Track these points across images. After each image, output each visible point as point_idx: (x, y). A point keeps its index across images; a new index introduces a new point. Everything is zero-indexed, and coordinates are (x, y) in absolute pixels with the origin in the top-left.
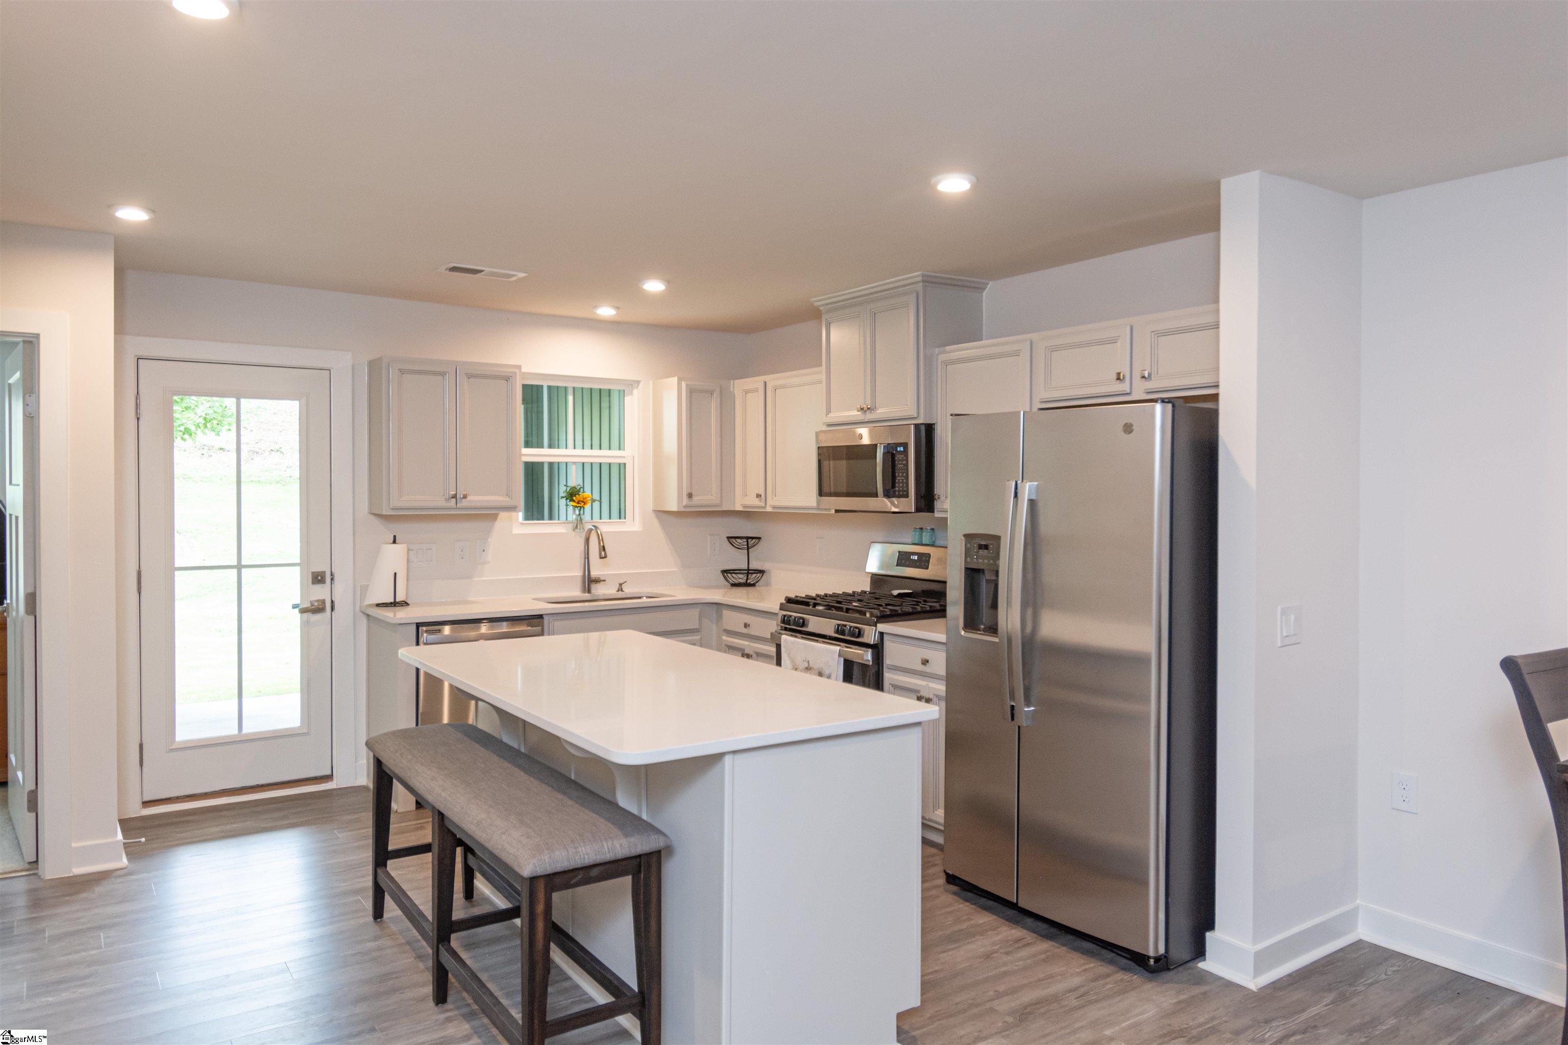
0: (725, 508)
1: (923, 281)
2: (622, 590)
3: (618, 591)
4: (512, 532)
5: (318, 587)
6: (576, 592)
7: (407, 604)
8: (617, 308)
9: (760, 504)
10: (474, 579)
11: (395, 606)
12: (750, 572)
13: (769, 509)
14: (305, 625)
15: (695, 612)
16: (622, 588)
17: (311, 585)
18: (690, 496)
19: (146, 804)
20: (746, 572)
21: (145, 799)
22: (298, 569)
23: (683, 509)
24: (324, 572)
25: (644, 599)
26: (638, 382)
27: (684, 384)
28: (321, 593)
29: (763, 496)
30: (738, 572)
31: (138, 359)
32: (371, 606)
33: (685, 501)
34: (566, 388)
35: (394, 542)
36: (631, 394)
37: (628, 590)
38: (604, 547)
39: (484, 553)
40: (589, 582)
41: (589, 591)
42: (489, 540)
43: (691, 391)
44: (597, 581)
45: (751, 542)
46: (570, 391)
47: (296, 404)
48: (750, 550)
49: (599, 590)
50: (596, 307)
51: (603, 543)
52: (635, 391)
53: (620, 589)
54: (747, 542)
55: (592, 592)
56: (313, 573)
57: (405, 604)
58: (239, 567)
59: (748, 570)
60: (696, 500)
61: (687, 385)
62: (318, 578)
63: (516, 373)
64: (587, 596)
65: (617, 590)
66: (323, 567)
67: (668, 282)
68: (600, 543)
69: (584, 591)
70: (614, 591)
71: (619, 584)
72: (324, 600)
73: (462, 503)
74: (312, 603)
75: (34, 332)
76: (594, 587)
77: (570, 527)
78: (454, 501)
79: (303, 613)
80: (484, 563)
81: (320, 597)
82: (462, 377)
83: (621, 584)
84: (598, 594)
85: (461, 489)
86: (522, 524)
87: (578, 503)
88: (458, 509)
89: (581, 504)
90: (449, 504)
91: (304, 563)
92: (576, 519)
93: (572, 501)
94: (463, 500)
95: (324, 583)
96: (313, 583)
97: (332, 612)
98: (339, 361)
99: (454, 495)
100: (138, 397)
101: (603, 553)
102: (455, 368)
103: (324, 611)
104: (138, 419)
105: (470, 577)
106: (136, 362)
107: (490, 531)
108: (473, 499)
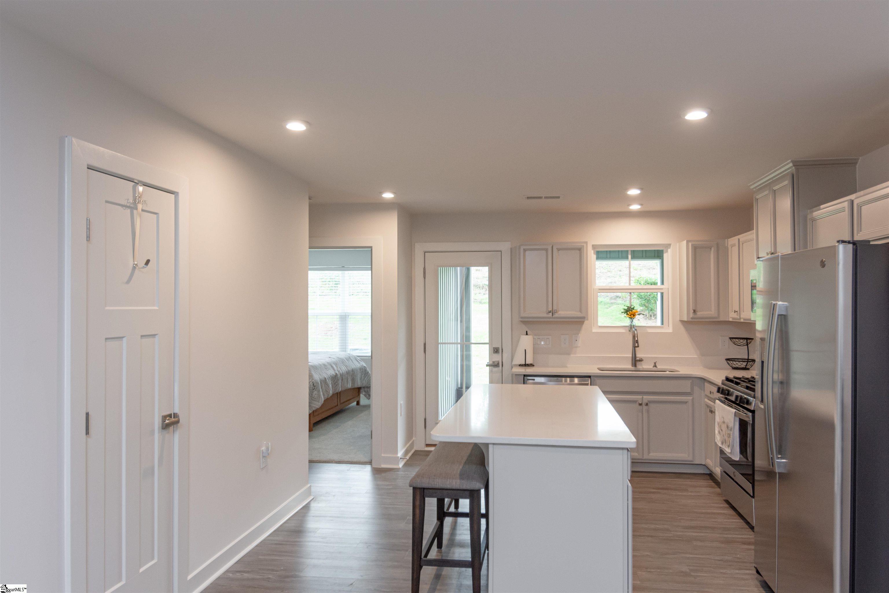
0: (722, 319)
1: (794, 166)
2: (656, 367)
3: (654, 367)
4: (591, 331)
5: (496, 355)
6: (629, 366)
7: (533, 366)
8: (641, 205)
9: (737, 317)
10: (572, 355)
11: (525, 366)
12: (749, 360)
13: (742, 320)
14: (491, 372)
15: (688, 382)
16: (656, 365)
17: (493, 354)
18: (695, 311)
19: (428, 445)
20: (747, 360)
21: (427, 443)
22: (488, 345)
23: (691, 320)
24: (499, 348)
25: (668, 372)
26: (670, 245)
27: (690, 244)
28: (497, 358)
29: (738, 312)
30: (737, 360)
31: (425, 252)
32: (516, 365)
33: (691, 315)
34: (627, 251)
35: (527, 334)
36: (667, 252)
37: (659, 367)
38: (637, 341)
39: (576, 342)
40: (635, 361)
41: (635, 366)
42: (580, 335)
43: (695, 248)
44: (641, 360)
45: (749, 341)
46: (630, 253)
47: (488, 267)
48: (749, 345)
49: (640, 366)
50: (629, 205)
51: (637, 339)
52: (669, 250)
54: (747, 341)
55: (637, 366)
56: (494, 348)
57: (532, 365)
59: (748, 359)
60: (699, 314)
61: (692, 245)
62: (496, 351)
63: (584, 246)
64: (633, 368)
65: (653, 366)
66: (498, 345)
67: (641, 189)
68: (635, 339)
69: (632, 366)
70: (650, 367)
71: (654, 363)
72: (499, 361)
73: (556, 315)
74: (494, 362)
75: (371, 246)
76: (638, 363)
77: (628, 329)
78: (551, 314)
79: (491, 367)
80: (576, 347)
81: (497, 360)
82: (555, 250)
83: (655, 363)
84: (640, 367)
85: (555, 308)
86: (600, 327)
87: (631, 316)
88: (554, 318)
89: (632, 316)
90: (548, 316)
91: (490, 343)
92: (630, 324)
93: (627, 314)
94: (556, 313)
95: (499, 353)
96: (494, 353)
97: (502, 367)
98: (505, 246)
99: (551, 310)
100: (424, 269)
101: (637, 344)
102: (551, 246)
103: (499, 367)
104: (425, 278)
105: (569, 354)
106: (424, 254)
107: (579, 330)
108: (562, 313)
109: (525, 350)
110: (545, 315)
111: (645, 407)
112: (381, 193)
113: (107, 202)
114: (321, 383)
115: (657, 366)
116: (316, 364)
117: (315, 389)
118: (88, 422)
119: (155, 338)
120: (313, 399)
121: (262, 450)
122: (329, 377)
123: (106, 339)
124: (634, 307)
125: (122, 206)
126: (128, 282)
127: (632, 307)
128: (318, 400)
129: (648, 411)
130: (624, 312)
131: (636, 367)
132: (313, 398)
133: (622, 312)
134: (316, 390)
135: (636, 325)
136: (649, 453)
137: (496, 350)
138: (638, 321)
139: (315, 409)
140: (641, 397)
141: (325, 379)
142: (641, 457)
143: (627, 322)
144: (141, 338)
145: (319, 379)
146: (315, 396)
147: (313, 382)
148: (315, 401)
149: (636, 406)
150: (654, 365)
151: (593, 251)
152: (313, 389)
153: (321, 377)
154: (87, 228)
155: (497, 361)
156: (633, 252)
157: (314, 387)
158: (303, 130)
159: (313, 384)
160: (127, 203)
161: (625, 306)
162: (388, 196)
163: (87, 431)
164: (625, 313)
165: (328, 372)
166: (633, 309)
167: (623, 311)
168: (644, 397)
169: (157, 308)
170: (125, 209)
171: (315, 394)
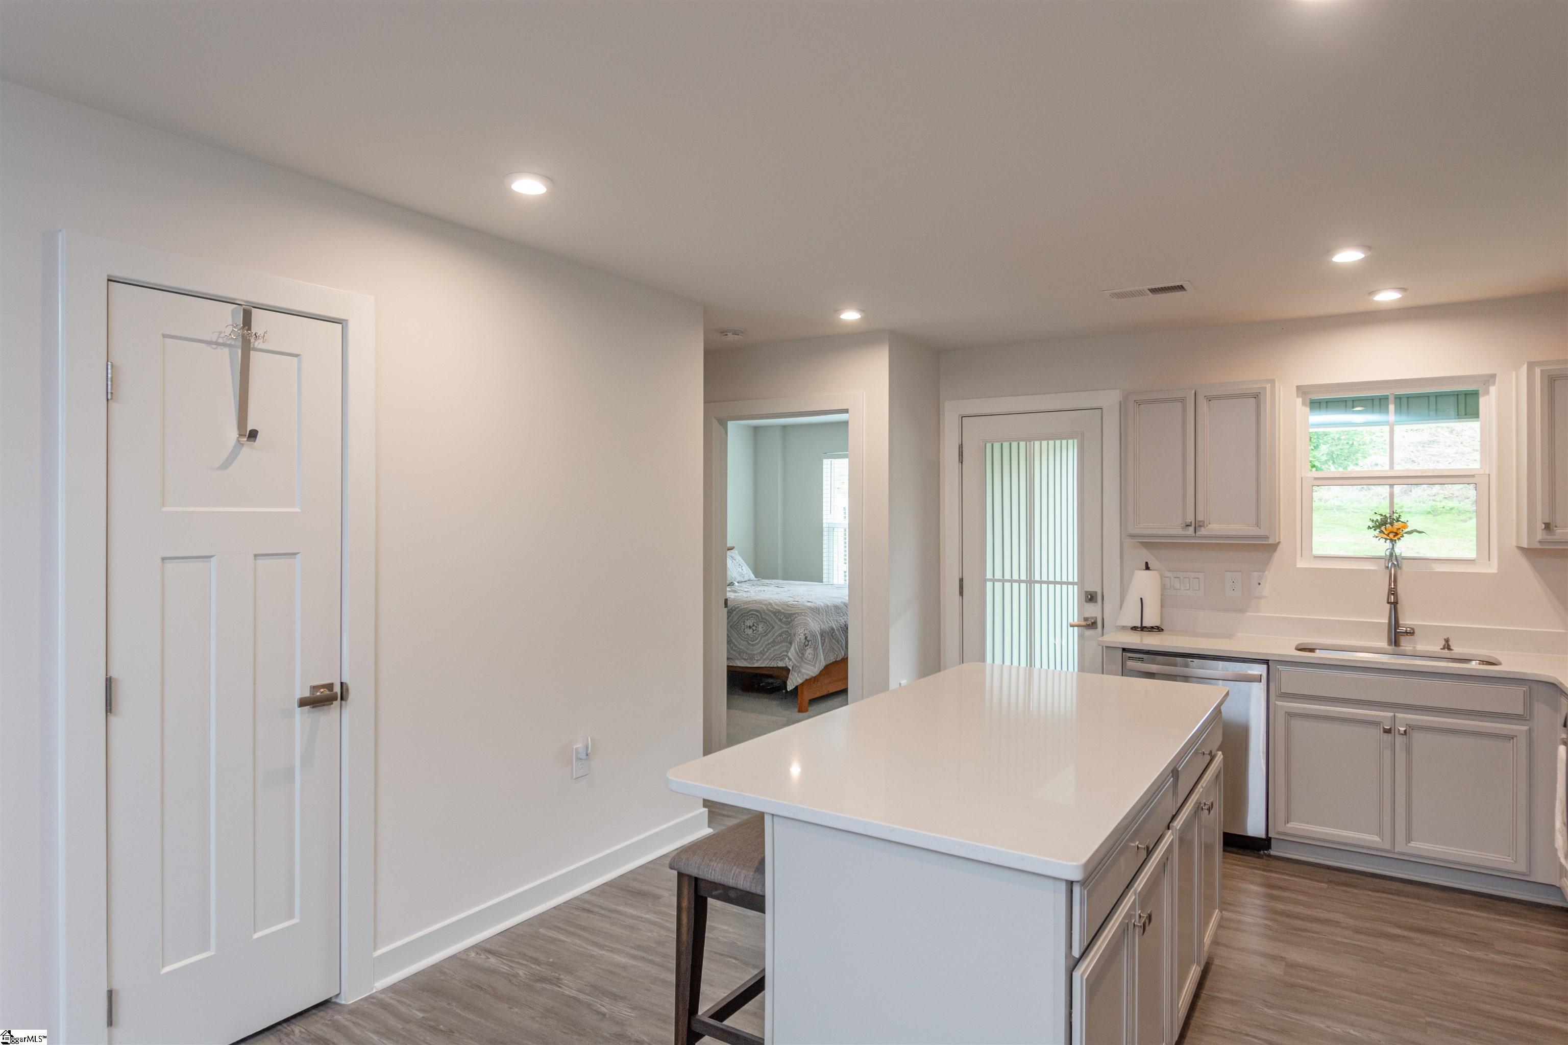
2: (1449, 649)
3: (1444, 648)
4: (1296, 566)
5: (1090, 606)
6: (1379, 643)
7: (1161, 630)
8: (1403, 289)
10: (1248, 614)
14: (1081, 639)
16: (1448, 645)
17: (1085, 603)
18: (1549, 528)
22: (1076, 587)
23: (1539, 546)
24: (1096, 592)
26: (1497, 377)
27: (1537, 372)
28: (1093, 611)
31: (962, 417)
33: (1541, 534)
35: (1147, 568)
36: (1486, 392)
37: (1458, 649)
38: (1394, 590)
39: (1259, 586)
40: (1395, 633)
41: (1396, 643)
42: (1266, 572)
43: (1547, 381)
44: (1411, 633)
46: (1391, 399)
47: (1076, 441)
49: (1407, 645)
50: (1372, 293)
51: (1395, 585)
52: (1491, 389)
53: (1447, 646)
55: (1401, 645)
56: (1087, 592)
57: (1159, 629)
58: (1030, 582)
61: (1542, 372)
62: (1091, 598)
63: (1266, 387)
64: (1391, 649)
65: (1442, 647)
66: (1095, 588)
68: (1390, 584)
69: (1390, 643)
70: (1436, 647)
71: (1445, 639)
72: (1096, 618)
73: (1202, 532)
74: (1086, 619)
75: (847, 408)
76: (1403, 640)
77: (1382, 563)
78: (1191, 529)
79: (1080, 628)
80: (1260, 598)
81: (1093, 615)
82: (1202, 401)
83: (1447, 641)
84: (1407, 648)
85: (1200, 518)
86: (1315, 557)
87: (1388, 535)
88: (1201, 537)
89: (1391, 535)
90: (1186, 533)
91: (1081, 582)
92: (1388, 553)
93: (1381, 532)
94: (1202, 528)
95: (1096, 602)
96: (1086, 601)
97: (1103, 630)
98: (1110, 399)
99: (1191, 522)
100: (961, 447)
101: (1394, 598)
102: (1193, 392)
103: (1096, 628)
104: (962, 463)
105: (1242, 611)
106: (960, 419)
107: (1267, 562)
108: (1215, 528)
109: (1141, 599)
110: (1179, 531)
111: (1399, 740)
112: (838, 311)
113: (164, 336)
114: (822, 636)
115: (1452, 648)
116: (821, 605)
117: (809, 646)
118: (110, 693)
119: (295, 558)
120: (806, 661)
121: (577, 749)
122: (841, 627)
123: (164, 559)
124: (1400, 516)
125: (209, 343)
126: (225, 465)
127: (1395, 516)
128: (813, 664)
129: (1408, 749)
130: (1373, 527)
131: (1399, 646)
132: (805, 659)
133: (1369, 528)
134: (810, 648)
135: (1403, 555)
136: (1409, 839)
137: (1089, 596)
138: (1405, 547)
139: (808, 678)
140: (1392, 714)
141: (833, 629)
142: (1387, 846)
143: (1381, 547)
144: (255, 559)
145: (819, 629)
146: (808, 657)
147: (805, 634)
148: (808, 664)
149: (1377, 733)
150: (1444, 646)
151: (1300, 400)
152: (806, 646)
153: (823, 626)
154: (107, 378)
155: (1092, 618)
156: (1398, 398)
157: (807, 643)
158: (542, 194)
159: (806, 638)
160: (219, 337)
161: (1376, 513)
162: (851, 316)
163: (108, 707)
164: (1375, 530)
165: (841, 618)
166: (1398, 521)
167: (1371, 524)
168: (1398, 715)
169: (299, 510)
170: (216, 348)
171: (809, 654)
